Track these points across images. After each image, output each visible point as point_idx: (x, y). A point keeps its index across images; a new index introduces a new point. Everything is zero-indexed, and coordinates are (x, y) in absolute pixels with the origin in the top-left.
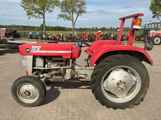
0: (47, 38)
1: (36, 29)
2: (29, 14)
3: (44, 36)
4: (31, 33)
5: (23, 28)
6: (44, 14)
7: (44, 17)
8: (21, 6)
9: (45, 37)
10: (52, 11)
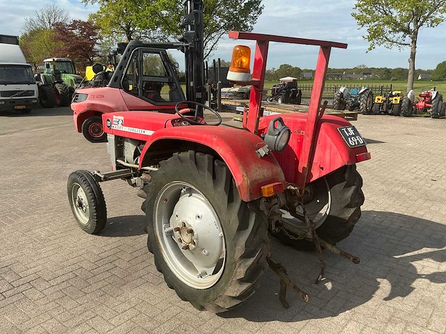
0: (385, 104)
1: (420, 78)
2: (375, 35)
3: (379, 99)
4: (342, 90)
5: (384, 76)
6: (416, 34)
7: (414, 42)
8: (353, 15)
9: (380, 102)
10: (437, 21)
